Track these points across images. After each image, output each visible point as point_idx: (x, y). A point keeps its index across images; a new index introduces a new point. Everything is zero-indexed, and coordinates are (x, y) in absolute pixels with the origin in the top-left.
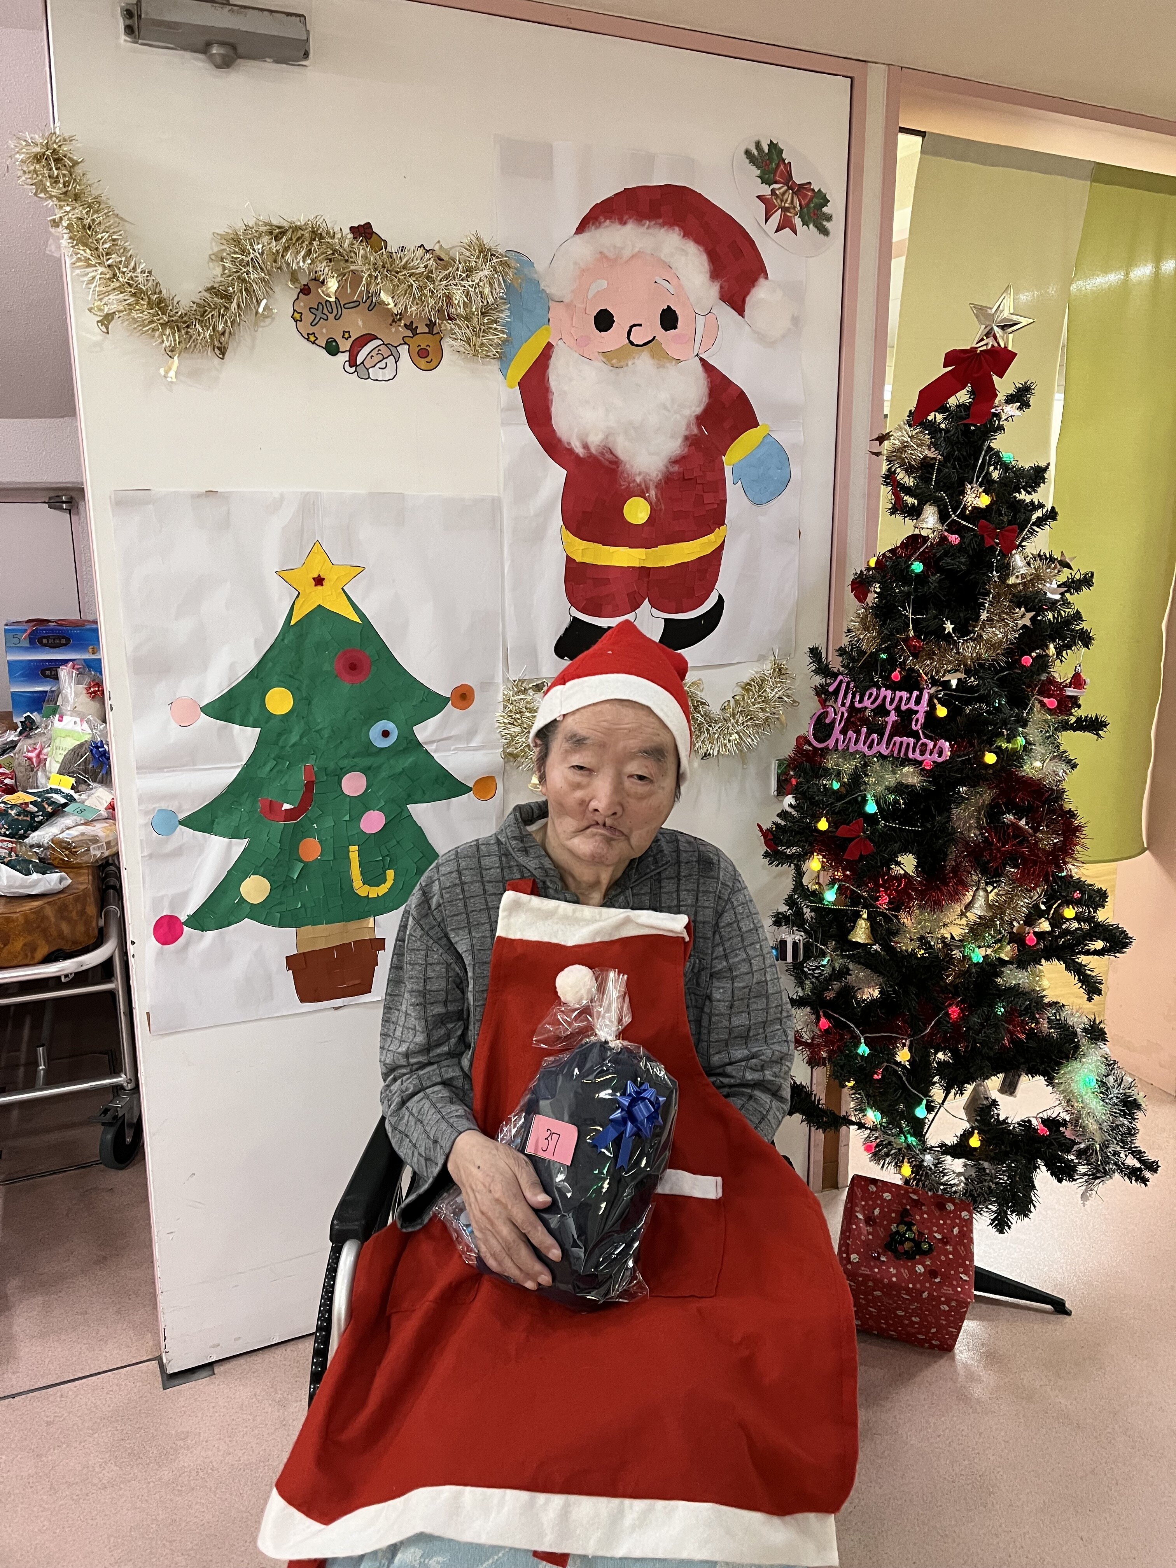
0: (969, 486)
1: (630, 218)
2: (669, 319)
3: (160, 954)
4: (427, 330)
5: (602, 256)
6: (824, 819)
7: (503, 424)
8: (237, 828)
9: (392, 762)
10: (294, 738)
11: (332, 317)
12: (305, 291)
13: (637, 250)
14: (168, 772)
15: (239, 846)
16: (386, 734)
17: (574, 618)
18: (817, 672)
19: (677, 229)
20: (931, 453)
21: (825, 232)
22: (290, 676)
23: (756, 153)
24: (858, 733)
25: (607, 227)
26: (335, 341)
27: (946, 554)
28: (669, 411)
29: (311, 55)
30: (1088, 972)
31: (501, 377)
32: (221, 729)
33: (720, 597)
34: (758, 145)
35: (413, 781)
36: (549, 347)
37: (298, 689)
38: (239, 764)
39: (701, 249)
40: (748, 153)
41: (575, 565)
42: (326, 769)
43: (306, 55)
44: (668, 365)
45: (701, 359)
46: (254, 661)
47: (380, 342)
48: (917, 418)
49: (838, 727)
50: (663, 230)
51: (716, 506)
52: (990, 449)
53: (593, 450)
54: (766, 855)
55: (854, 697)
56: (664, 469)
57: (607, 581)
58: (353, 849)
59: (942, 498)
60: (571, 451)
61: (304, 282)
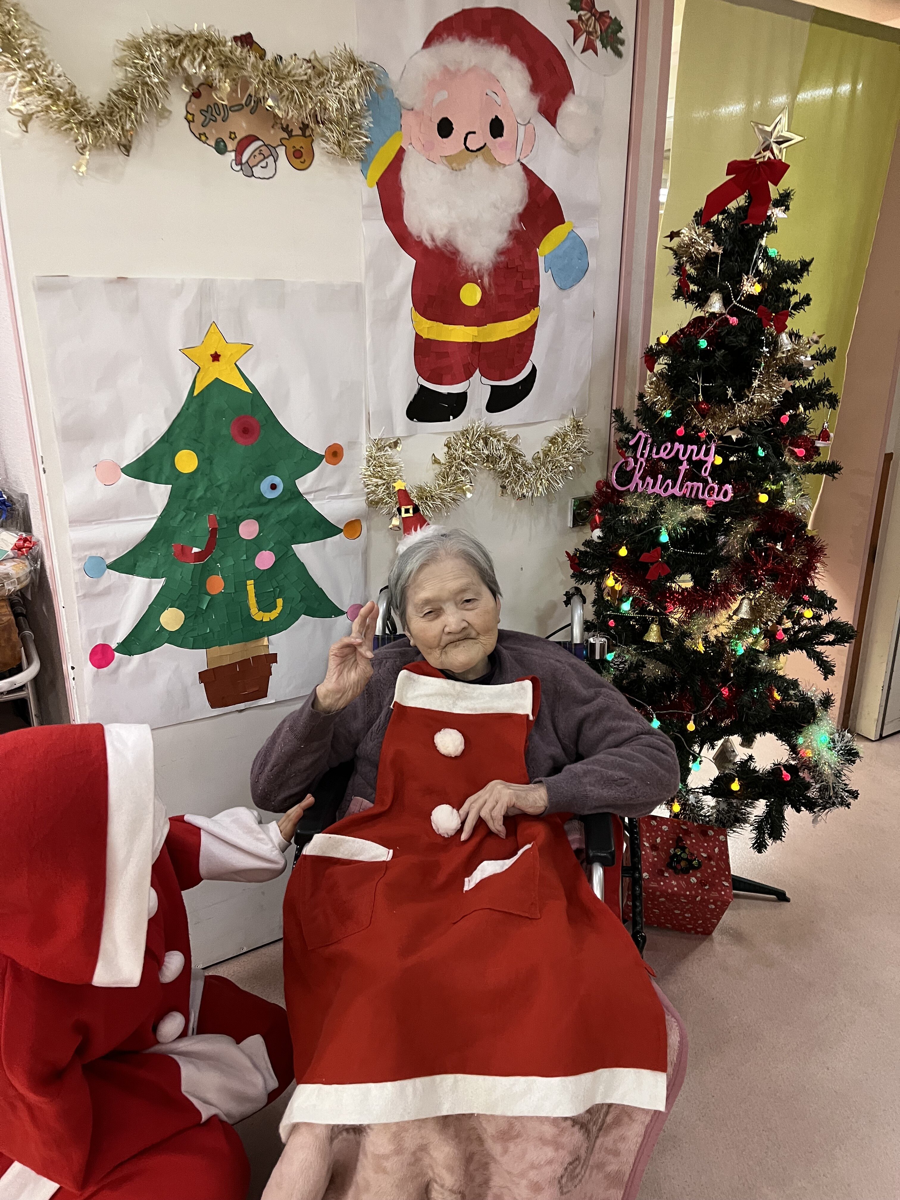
0: (746, 277)
1: (468, 35)
2: (497, 128)
3: (96, 676)
4: (300, 133)
5: (446, 70)
6: (624, 548)
7: (364, 218)
8: (156, 569)
9: (279, 510)
10: (200, 493)
11: (220, 118)
12: (196, 94)
13: (472, 64)
14: (95, 524)
15: (158, 584)
16: (273, 487)
17: (422, 386)
19: (505, 47)
20: (715, 249)
21: (619, 54)
22: (195, 440)
24: (655, 479)
25: (448, 43)
26: (223, 141)
28: (498, 208)
30: (825, 658)
31: (362, 177)
32: (138, 487)
33: (534, 367)
35: (296, 526)
36: (401, 152)
37: (202, 450)
38: (155, 516)
39: (525, 65)
41: (422, 341)
42: (226, 518)
44: (497, 168)
45: (522, 164)
46: (164, 428)
47: (261, 143)
48: (703, 218)
49: (637, 475)
50: (494, 48)
51: (532, 290)
52: (759, 245)
53: (439, 244)
54: (573, 575)
55: (651, 449)
56: (494, 260)
57: (446, 355)
58: (250, 583)
59: (726, 287)
60: (421, 243)
61: (196, 86)
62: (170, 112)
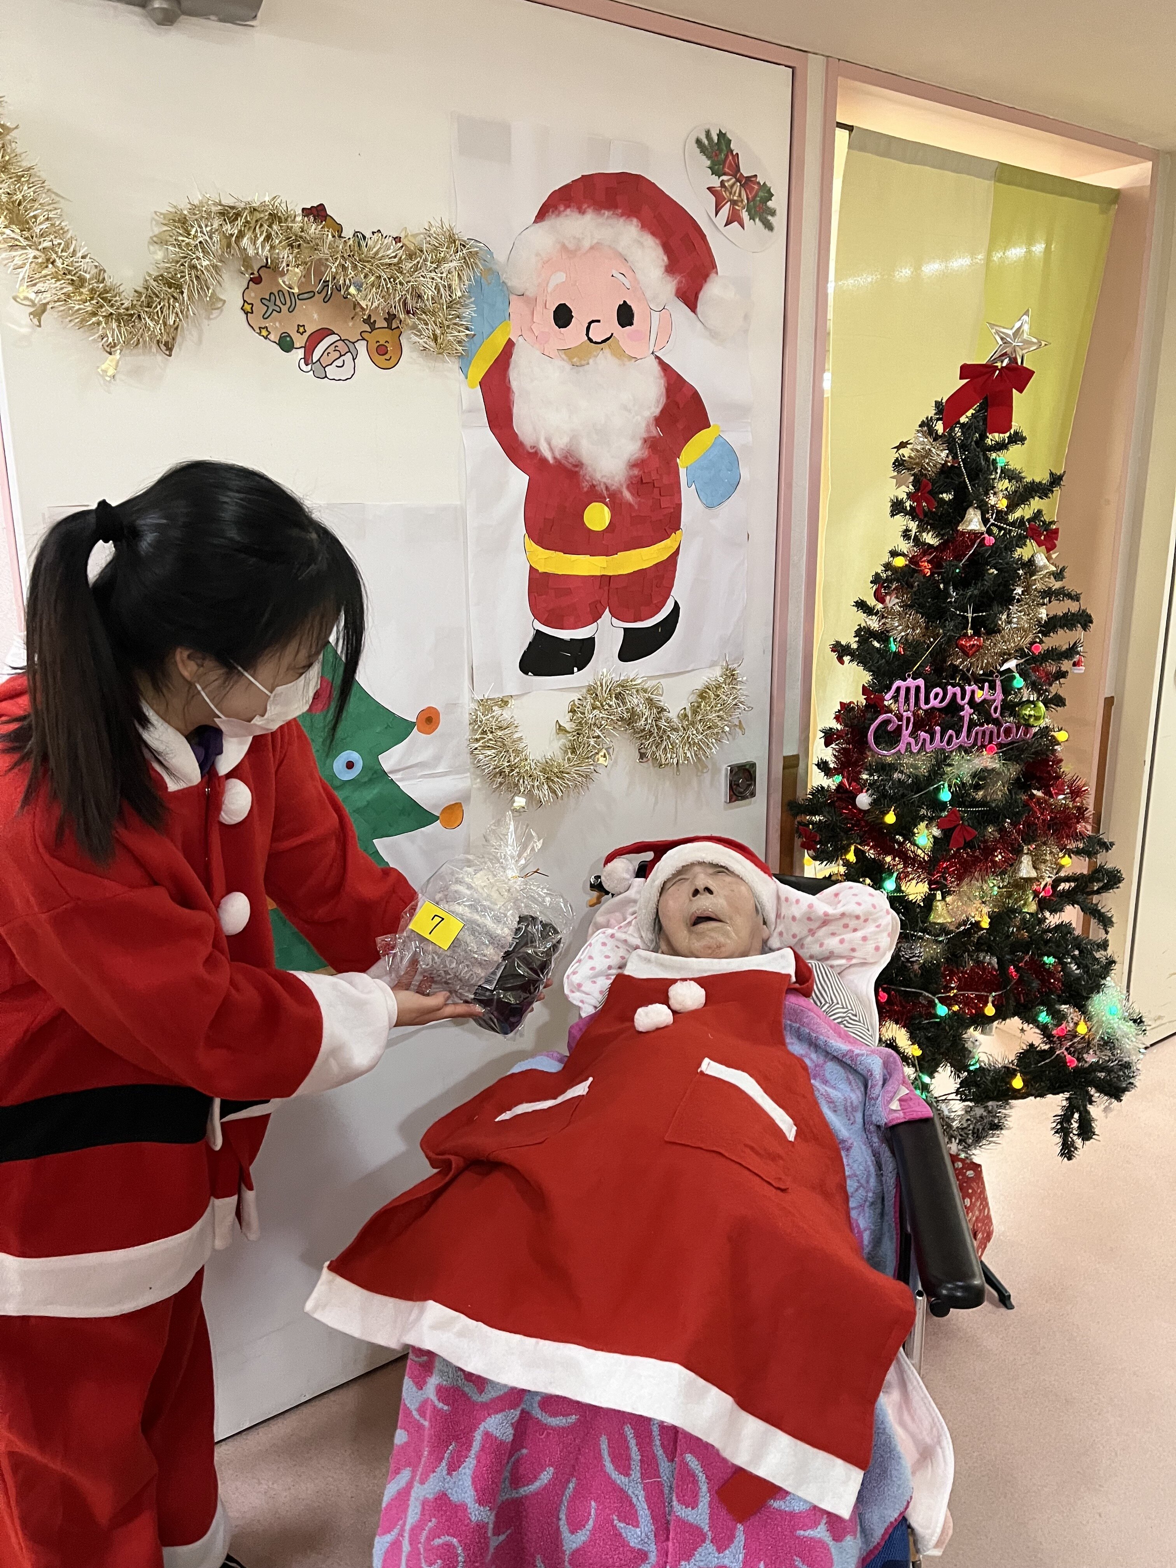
1: (589, 207)
2: (625, 315)
4: (385, 324)
5: (564, 248)
7: (464, 427)
9: (356, 795)
11: (284, 308)
12: (258, 279)
13: (595, 241)
16: (350, 765)
17: (537, 631)
19: (635, 220)
21: (769, 227)
23: (706, 142)
25: (567, 216)
26: (289, 336)
28: (629, 411)
29: (261, 15)
31: (462, 376)
33: (676, 603)
34: (708, 134)
35: (378, 814)
36: (510, 344)
39: (658, 242)
40: (698, 141)
41: (537, 576)
43: (256, 14)
44: (627, 363)
45: (657, 357)
47: (337, 338)
50: (622, 220)
51: (672, 510)
53: (558, 455)
56: (624, 472)
57: (568, 592)
60: (535, 454)
61: (256, 269)
62: (224, 301)
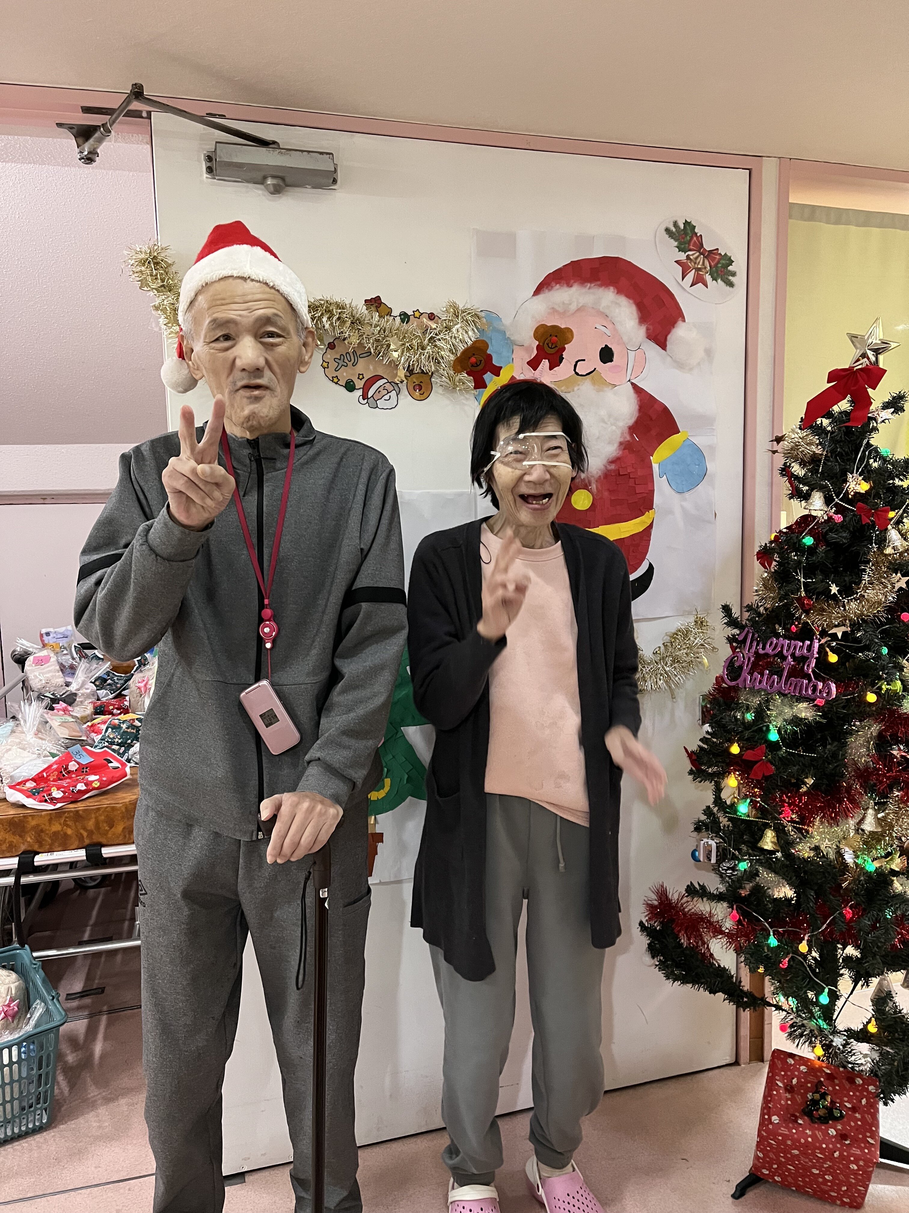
0: (851, 476)
1: (575, 282)
2: (606, 355)
5: (554, 311)
6: (736, 745)
11: (350, 364)
12: (331, 346)
13: (580, 305)
18: (728, 624)
19: (612, 288)
20: (818, 450)
21: (731, 284)
23: (674, 230)
24: (762, 675)
25: (557, 289)
26: (352, 381)
27: (831, 530)
28: (606, 423)
29: (339, 182)
31: (476, 403)
33: (650, 565)
34: (675, 224)
35: (405, 709)
39: (631, 301)
40: (667, 230)
43: (335, 181)
44: (606, 389)
45: (632, 384)
47: (386, 381)
48: (807, 423)
49: (746, 669)
50: (601, 289)
51: (646, 495)
52: (868, 445)
54: (691, 772)
55: (758, 645)
56: (603, 467)
59: (826, 486)
